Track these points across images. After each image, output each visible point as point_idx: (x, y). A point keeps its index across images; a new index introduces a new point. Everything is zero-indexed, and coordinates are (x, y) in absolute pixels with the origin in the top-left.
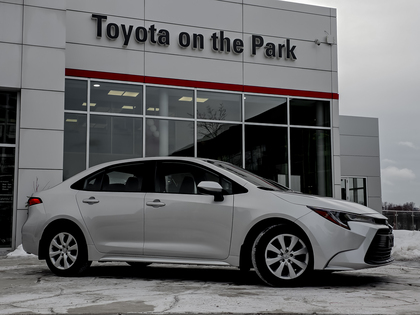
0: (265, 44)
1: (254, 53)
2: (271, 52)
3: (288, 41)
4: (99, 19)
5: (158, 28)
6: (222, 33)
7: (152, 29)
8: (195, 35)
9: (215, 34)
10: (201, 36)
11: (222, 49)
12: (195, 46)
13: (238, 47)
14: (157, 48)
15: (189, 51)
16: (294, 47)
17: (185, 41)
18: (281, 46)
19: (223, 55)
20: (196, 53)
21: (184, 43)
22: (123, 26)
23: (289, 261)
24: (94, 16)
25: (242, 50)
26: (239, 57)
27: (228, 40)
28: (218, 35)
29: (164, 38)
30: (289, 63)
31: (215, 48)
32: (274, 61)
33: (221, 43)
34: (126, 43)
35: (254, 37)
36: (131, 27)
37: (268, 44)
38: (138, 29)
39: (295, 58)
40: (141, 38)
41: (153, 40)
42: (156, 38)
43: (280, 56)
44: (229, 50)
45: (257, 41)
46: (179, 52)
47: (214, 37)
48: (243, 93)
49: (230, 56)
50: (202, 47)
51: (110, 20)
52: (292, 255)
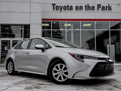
0: (101, 7)
1: (98, 9)
2: (103, 8)
3: (109, 5)
4: (54, 5)
5: (69, 5)
6: (88, 5)
7: (68, 6)
8: (80, 6)
9: (86, 5)
10: (82, 6)
11: (88, 9)
12: (80, 9)
13: (93, 8)
14: (69, 11)
15: (79, 11)
16: (111, 6)
17: (77, 8)
18: (107, 7)
19: (89, 11)
20: (81, 11)
21: (77, 9)
22: (60, 6)
23: (62, 74)
24: (52, 4)
25: (94, 9)
26: (94, 11)
27: (90, 6)
28: (87, 5)
29: (71, 8)
30: (110, 11)
31: (86, 9)
32: (105, 11)
33: (88, 8)
34: (61, 11)
35: (98, 5)
36: (62, 6)
37: (102, 6)
38: (64, 6)
39: (111, 9)
40: (65, 9)
41: (68, 9)
42: (69, 8)
43: (106, 9)
44: (90, 9)
45: (99, 6)
46: (76, 11)
47: (86, 6)
48: (95, 21)
49: (91, 11)
50: (82, 9)
51: (56, 5)
52: (63, 72)
